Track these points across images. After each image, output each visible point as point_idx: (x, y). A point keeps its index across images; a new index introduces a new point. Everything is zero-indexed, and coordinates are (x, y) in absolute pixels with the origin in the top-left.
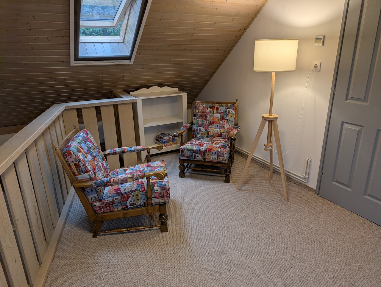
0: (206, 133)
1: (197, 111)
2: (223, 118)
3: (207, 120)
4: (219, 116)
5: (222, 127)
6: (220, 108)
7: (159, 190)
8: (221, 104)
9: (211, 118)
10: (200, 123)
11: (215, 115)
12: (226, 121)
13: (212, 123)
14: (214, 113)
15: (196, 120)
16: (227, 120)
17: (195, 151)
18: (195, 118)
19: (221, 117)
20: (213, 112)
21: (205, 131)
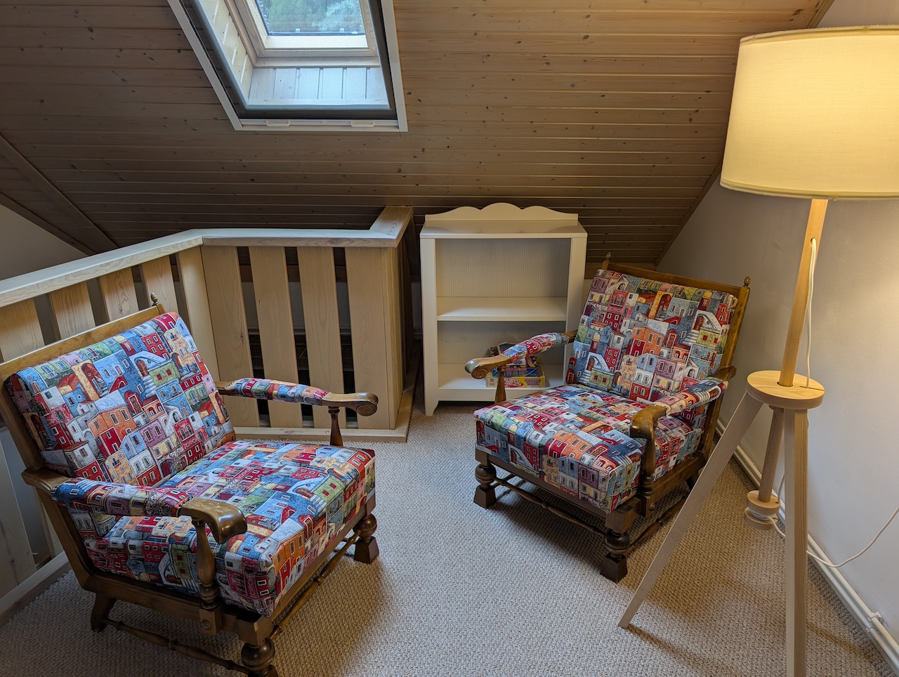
0: (610, 377)
1: (597, 296)
2: (675, 340)
3: (622, 334)
4: (663, 328)
5: (663, 370)
6: (675, 301)
7: (236, 568)
8: (680, 287)
9: (637, 329)
10: (597, 337)
11: (651, 324)
12: (682, 351)
13: (636, 348)
14: (647, 315)
15: (588, 326)
16: (688, 348)
17: (512, 437)
18: (586, 318)
19: (668, 333)
20: (644, 312)
21: (606, 368)
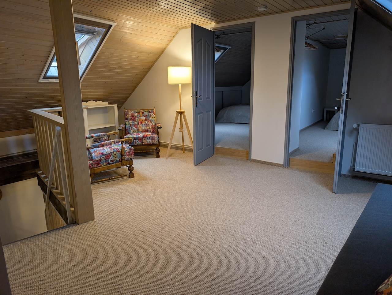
0: (137, 130)
1: (128, 116)
2: (147, 119)
3: (136, 121)
4: (144, 118)
5: (147, 125)
6: (144, 113)
7: (128, 151)
8: (144, 110)
9: (139, 119)
10: (131, 123)
11: (142, 118)
12: (150, 121)
13: (140, 123)
15: (128, 121)
17: (135, 138)
18: (127, 120)
20: (139, 116)
21: (136, 129)
